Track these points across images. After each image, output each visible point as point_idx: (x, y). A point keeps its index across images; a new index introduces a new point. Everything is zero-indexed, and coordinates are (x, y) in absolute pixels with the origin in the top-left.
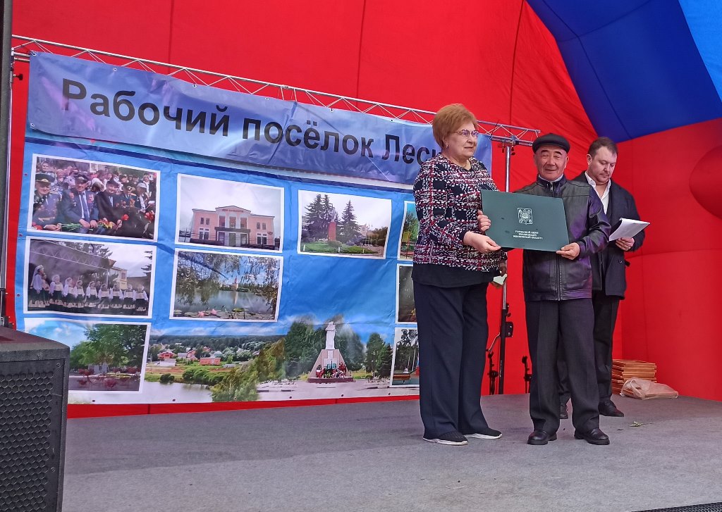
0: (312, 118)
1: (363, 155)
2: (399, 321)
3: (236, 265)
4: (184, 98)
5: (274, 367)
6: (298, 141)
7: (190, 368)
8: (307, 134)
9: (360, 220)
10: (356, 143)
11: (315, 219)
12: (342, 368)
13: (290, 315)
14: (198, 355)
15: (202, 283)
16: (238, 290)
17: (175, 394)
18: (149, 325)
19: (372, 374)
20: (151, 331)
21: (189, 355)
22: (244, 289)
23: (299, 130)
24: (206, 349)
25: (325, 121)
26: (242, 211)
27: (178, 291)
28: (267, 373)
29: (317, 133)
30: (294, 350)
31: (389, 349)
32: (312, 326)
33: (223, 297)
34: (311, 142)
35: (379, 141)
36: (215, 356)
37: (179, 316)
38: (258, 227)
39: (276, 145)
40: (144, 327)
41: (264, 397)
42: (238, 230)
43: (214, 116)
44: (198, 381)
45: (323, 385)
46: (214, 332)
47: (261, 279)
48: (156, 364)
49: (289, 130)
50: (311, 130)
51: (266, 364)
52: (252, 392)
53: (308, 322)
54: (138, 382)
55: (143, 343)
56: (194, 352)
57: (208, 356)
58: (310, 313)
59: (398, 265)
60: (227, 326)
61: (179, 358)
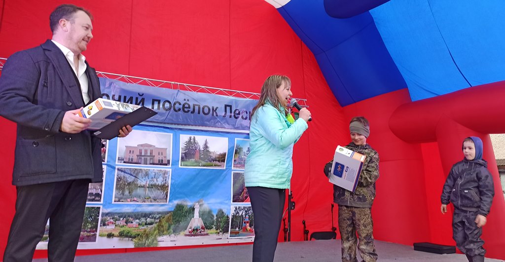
0: (187, 98)
1: (213, 115)
2: (233, 202)
3: (147, 174)
4: (123, 90)
5: (167, 228)
6: (179, 110)
7: (122, 229)
8: (184, 105)
9: (212, 149)
10: (209, 109)
11: (188, 149)
12: (202, 228)
13: (175, 199)
14: (127, 222)
15: (129, 184)
16: (148, 187)
17: (115, 243)
18: (101, 207)
19: (218, 231)
20: (102, 210)
21: (122, 222)
22: (152, 187)
23: (180, 104)
24: (131, 219)
25: (193, 99)
26: (151, 146)
27: (117, 188)
28: (163, 231)
29: (189, 105)
30: (177, 219)
31: (228, 217)
32: (187, 206)
33: (140, 191)
34: (186, 110)
35: (222, 108)
36: (135, 222)
37: (117, 201)
38: (159, 154)
39: (168, 112)
40: (99, 208)
41: (161, 245)
42: (148, 156)
43: (137, 99)
44: (127, 236)
45: (193, 237)
46: (135, 210)
47: (160, 182)
48: (105, 227)
49: (175, 104)
50: (185, 103)
51: (163, 226)
52: (155, 242)
53: (185, 203)
54: (96, 237)
55: (99, 216)
56: (124, 221)
57: (132, 223)
58: (186, 199)
59: (232, 172)
60: (142, 207)
61: (117, 224)
